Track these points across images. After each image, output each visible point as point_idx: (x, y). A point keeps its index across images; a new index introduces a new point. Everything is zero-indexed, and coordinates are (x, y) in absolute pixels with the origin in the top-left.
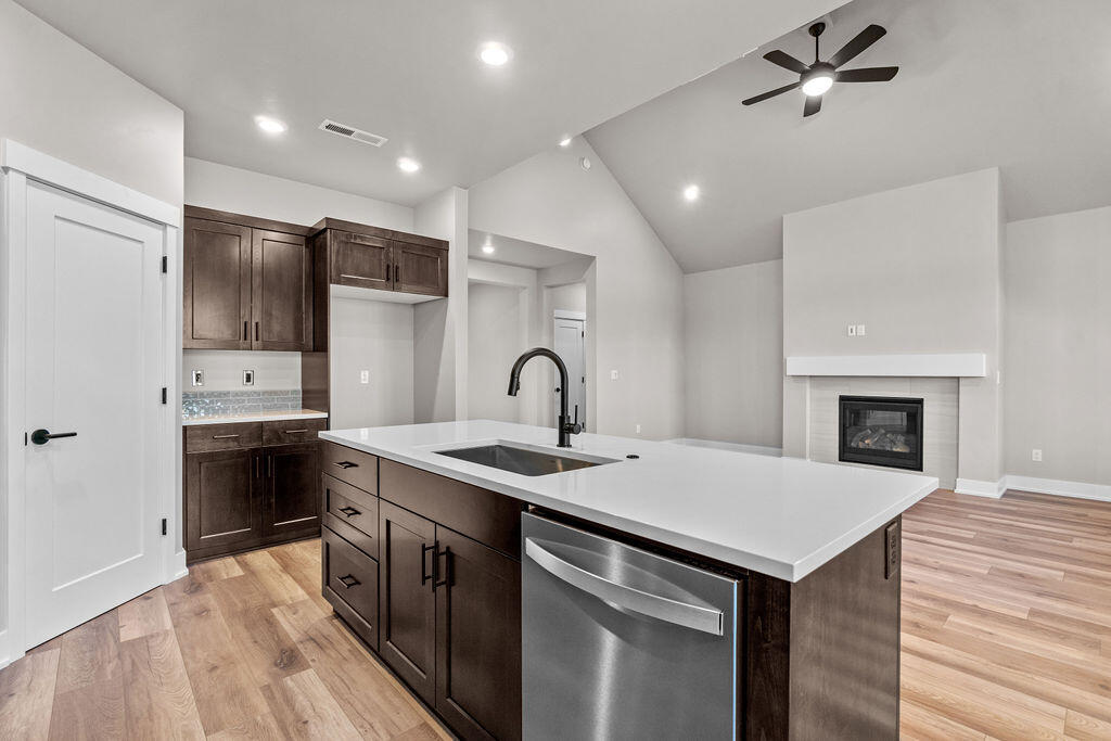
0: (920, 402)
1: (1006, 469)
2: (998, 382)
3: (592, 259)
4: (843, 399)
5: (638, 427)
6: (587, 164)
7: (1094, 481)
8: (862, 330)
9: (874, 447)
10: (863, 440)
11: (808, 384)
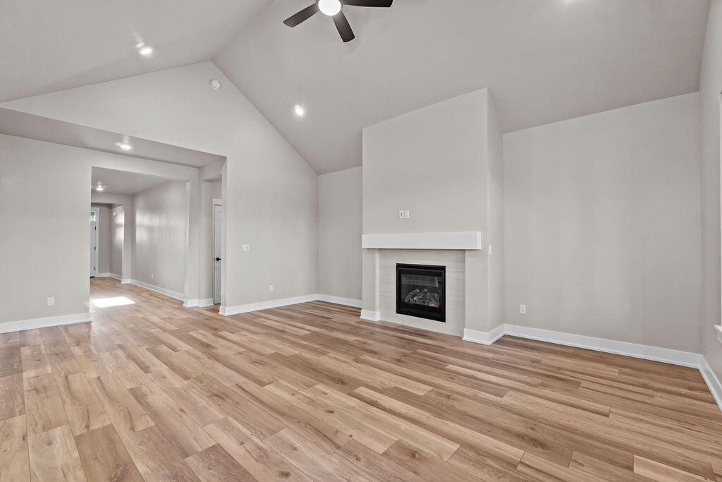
0: (443, 268)
1: (502, 319)
2: (490, 253)
3: (224, 159)
4: (399, 266)
5: (271, 287)
6: (216, 85)
7: (558, 329)
8: (407, 214)
9: (418, 303)
10: (413, 298)
11: (377, 256)
